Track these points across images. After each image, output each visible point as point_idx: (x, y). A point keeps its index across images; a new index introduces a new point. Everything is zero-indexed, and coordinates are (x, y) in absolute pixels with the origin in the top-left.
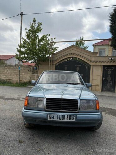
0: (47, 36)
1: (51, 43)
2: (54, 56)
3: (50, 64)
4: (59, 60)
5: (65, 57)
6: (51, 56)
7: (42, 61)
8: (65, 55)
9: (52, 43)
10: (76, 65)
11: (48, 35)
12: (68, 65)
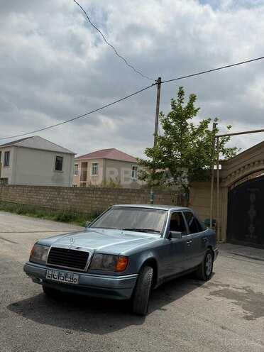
5: (248, 168)
8: (249, 165)
12: (258, 190)
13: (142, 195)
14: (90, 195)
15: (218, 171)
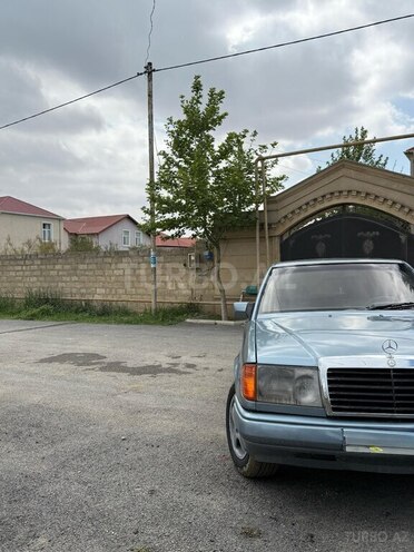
0: (244, 136)
1: (259, 164)
2: (273, 207)
3: (263, 238)
4: (292, 219)
5: (314, 206)
6: (261, 208)
7: (233, 227)
8: (315, 200)
9: (263, 160)
10: (359, 234)
11: (246, 131)
12: (329, 236)
14: (20, 268)
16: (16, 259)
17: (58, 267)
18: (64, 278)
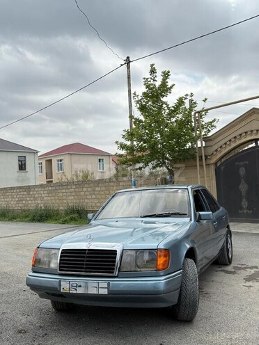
0: (186, 99)
1: (197, 115)
2: (209, 143)
3: (201, 165)
4: (221, 151)
5: (235, 142)
8: (235, 137)
9: (199, 112)
11: (187, 95)
12: (247, 162)
13: (121, 184)
14: (64, 191)
15: (203, 148)
16: (62, 185)
17: (85, 189)
18: (88, 197)
